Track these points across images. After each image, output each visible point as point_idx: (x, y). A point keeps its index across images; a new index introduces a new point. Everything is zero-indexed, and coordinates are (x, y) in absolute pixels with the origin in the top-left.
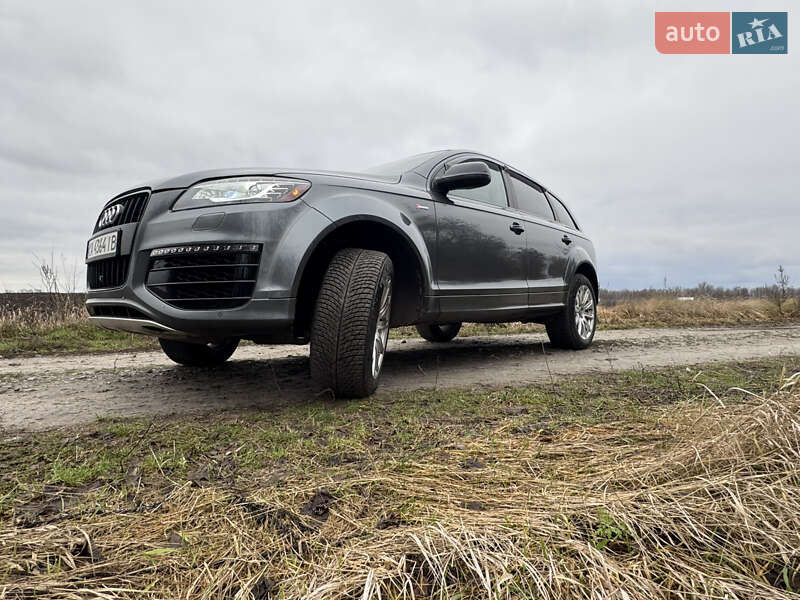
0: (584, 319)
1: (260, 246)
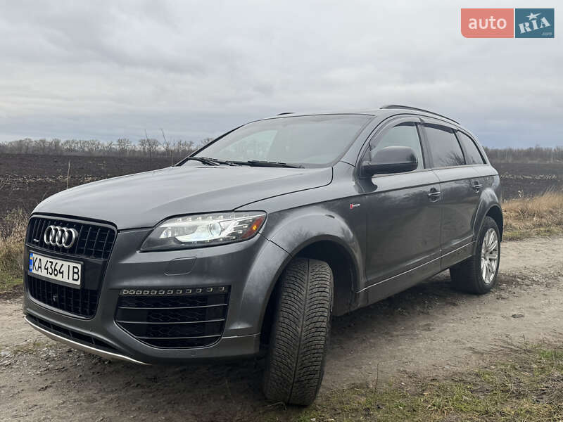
0: (488, 261)
1: (229, 288)
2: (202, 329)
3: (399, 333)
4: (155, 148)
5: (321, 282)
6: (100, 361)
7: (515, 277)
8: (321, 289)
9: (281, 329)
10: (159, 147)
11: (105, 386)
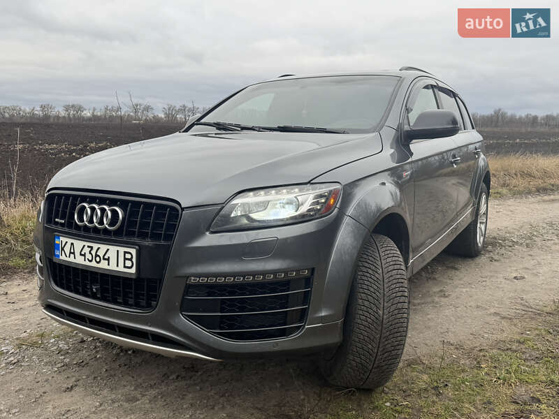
0: (479, 225)
1: (312, 270)
2: (284, 318)
3: (419, 301)
4: (80, 114)
5: (394, 259)
6: (122, 351)
7: (495, 238)
8: (396, 267)
9: (361, 312)
10: (85, 112)
11: (139, 381)
